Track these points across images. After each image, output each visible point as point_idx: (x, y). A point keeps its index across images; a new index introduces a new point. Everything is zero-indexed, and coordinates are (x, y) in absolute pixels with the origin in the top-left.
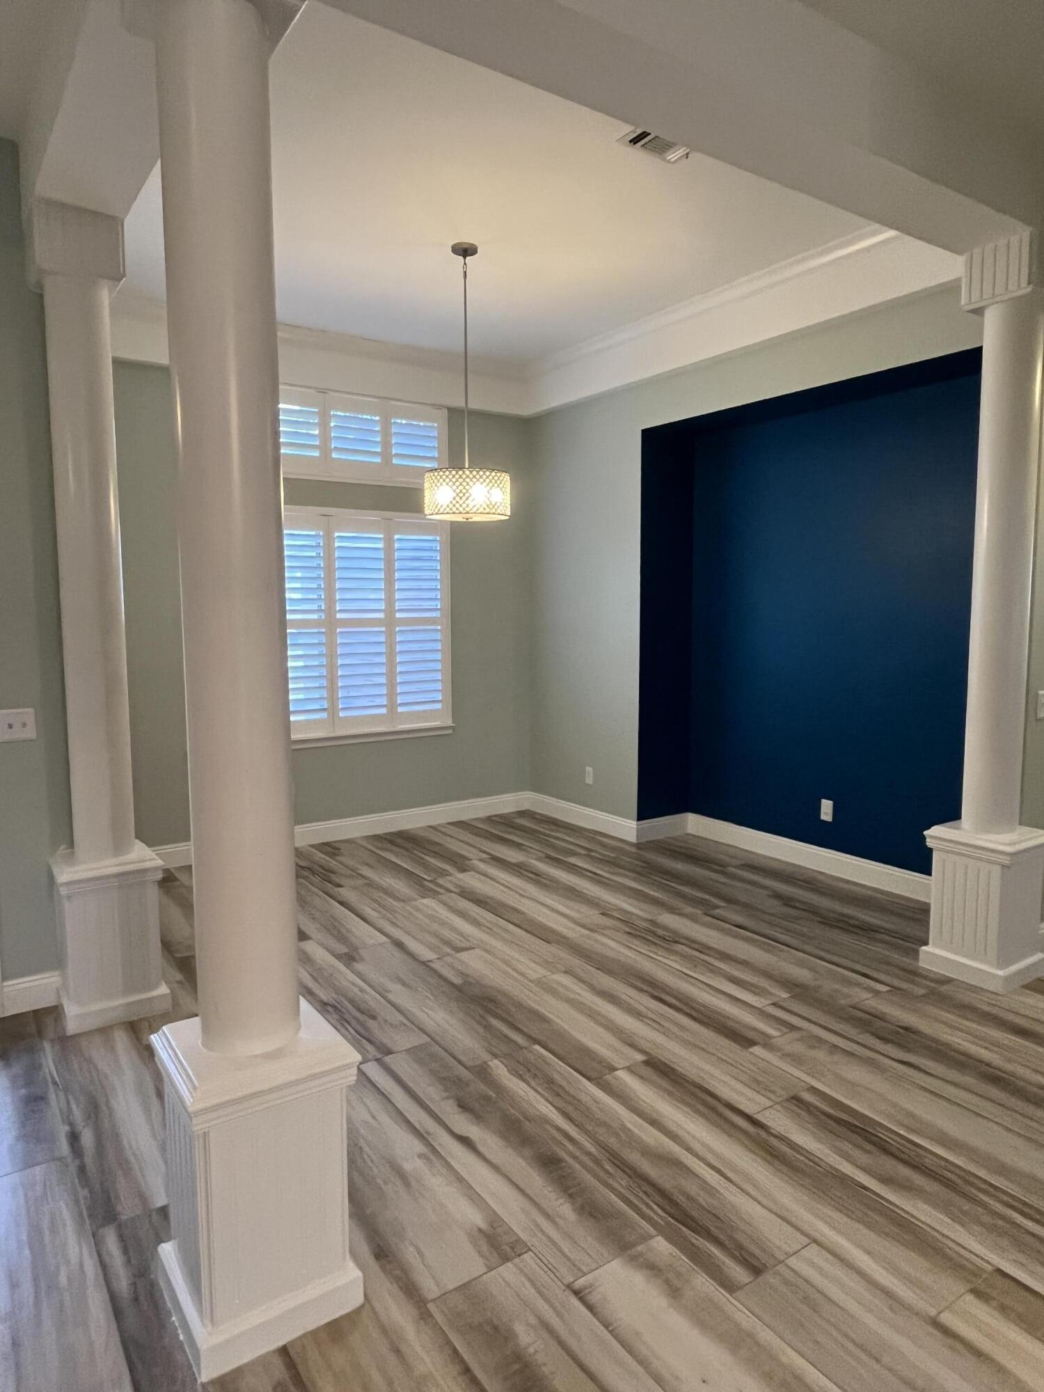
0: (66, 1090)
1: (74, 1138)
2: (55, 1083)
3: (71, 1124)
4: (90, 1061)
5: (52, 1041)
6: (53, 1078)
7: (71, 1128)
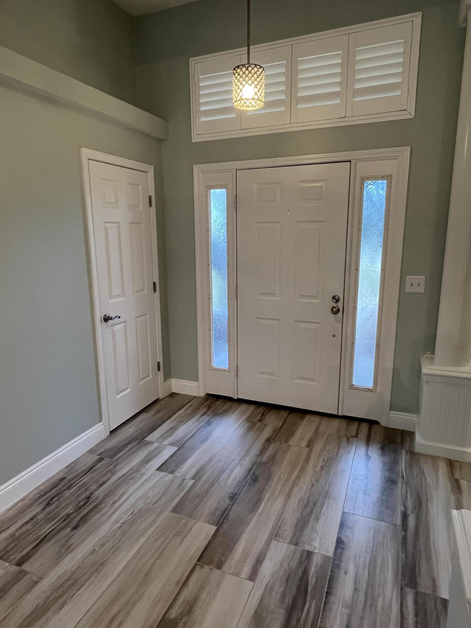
0: (407, 484)
1: (405, 516)
2: (403, 477)
3: (405, 507)
4: (423, 473)
5: (407, 452)
6: (402, 474)
7: (405, 510)
